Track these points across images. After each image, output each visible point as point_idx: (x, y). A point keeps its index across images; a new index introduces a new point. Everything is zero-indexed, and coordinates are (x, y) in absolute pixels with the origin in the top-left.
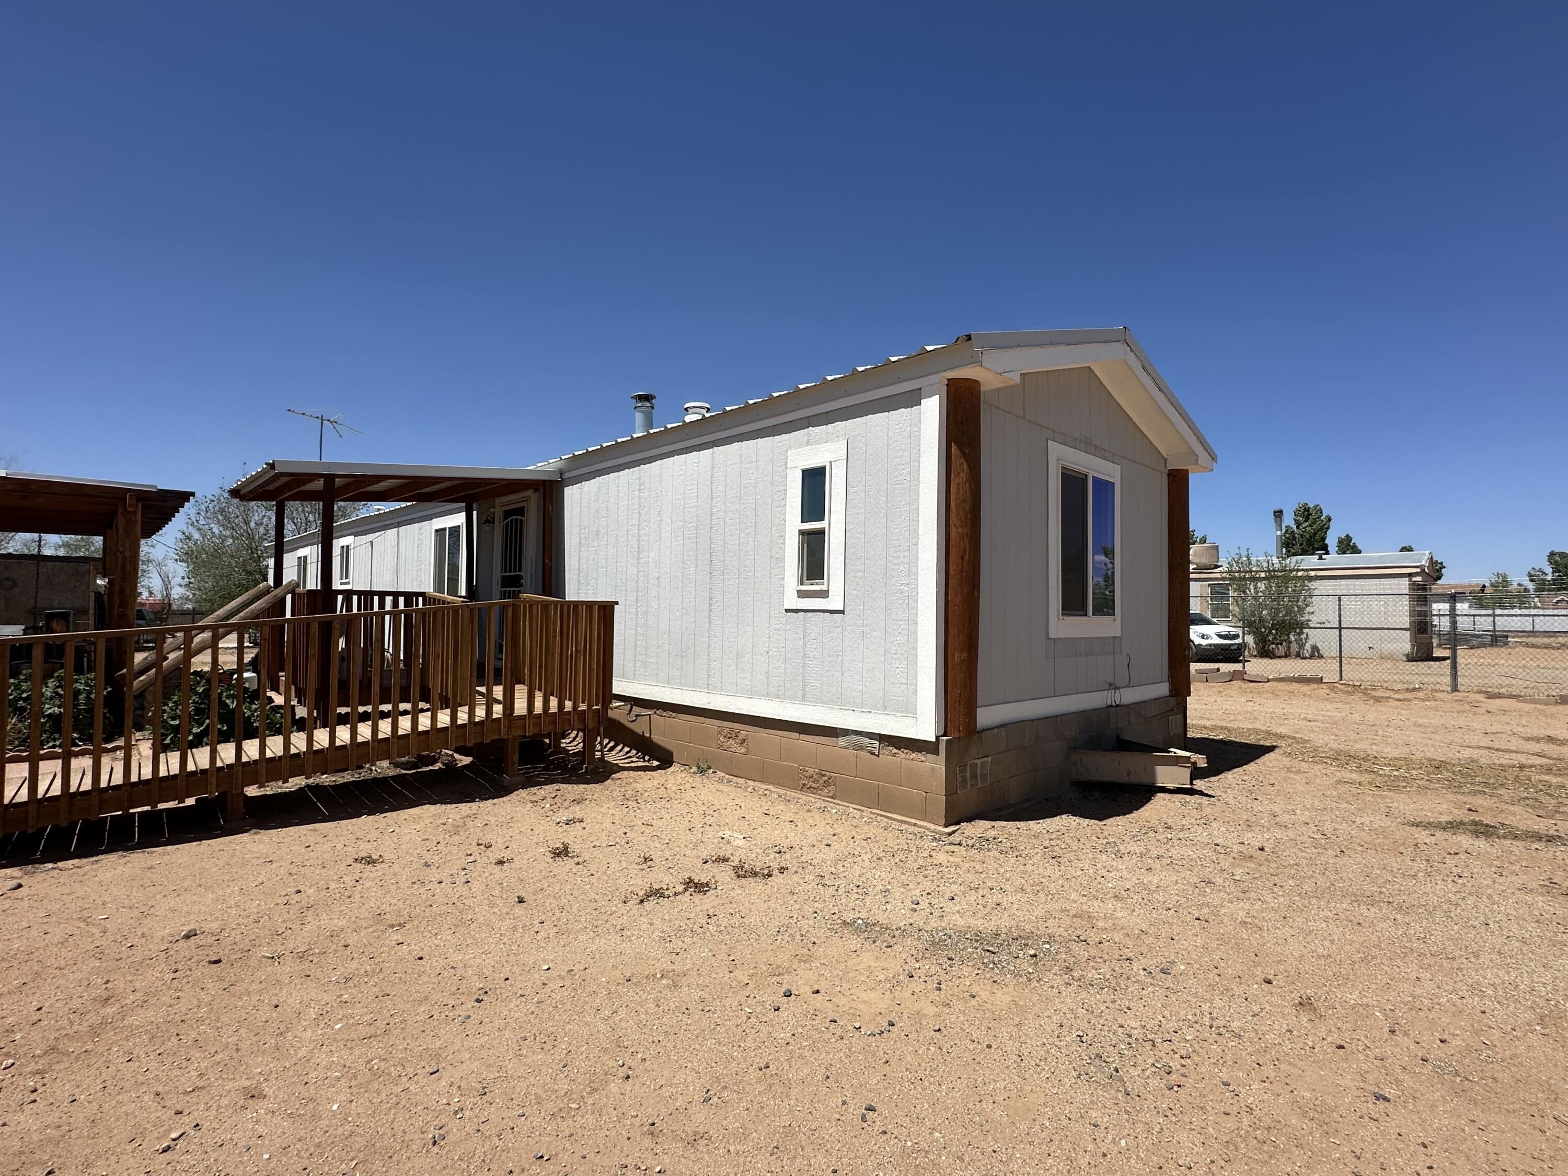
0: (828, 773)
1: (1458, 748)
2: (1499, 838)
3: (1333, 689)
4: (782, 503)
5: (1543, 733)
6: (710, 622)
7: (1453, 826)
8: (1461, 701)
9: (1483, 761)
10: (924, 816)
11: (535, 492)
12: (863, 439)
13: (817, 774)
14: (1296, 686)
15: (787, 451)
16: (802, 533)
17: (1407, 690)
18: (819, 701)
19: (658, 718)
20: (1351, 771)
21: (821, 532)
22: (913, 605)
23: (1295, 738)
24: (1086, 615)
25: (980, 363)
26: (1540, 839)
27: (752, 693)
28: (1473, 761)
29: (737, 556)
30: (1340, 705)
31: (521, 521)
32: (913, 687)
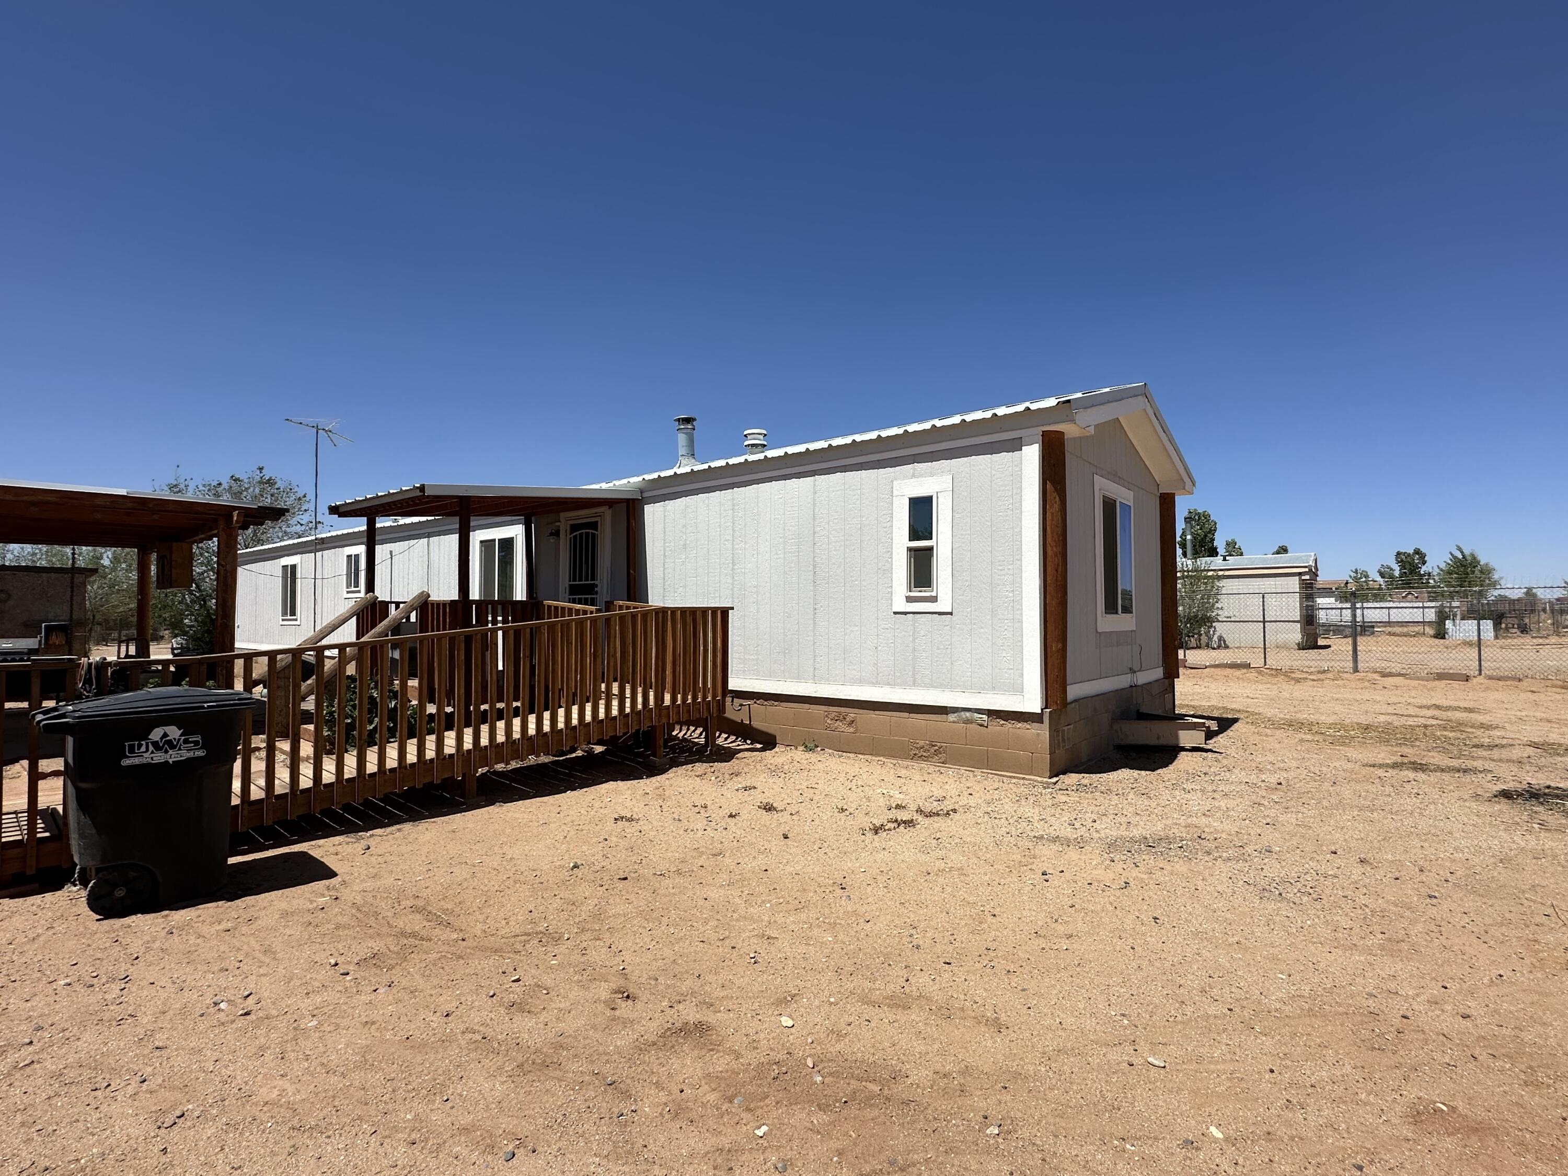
0: (939, 744)
1: (1374, 715)
2: (1431, 771)
3: (1260, 673)
4: (889, 524)
5: (1430, 703)
6: (815, 624)
7: (1395, 766)
8: (1363, 679)
9: (1396, 724)
10: (1030, 769)
11: (610, 508)
12: (968, 475)
13: (927, 745)
14: (1228, 671)
15: (892, 481)
16: (910, 549)
17: (1319, 672)
18: (931, 685)
19: (757, 707)
20: (1305, 733)
21: (930, 549)
22: (1018, 607)
23: (1247, 712)
24: (1117, 613)
25: (1073, 421)
26: (1459, 771)
27: (861, 682)
28: (1389, 723)
29: (842, 567)
30: (1269, 686)
31: (593, 535)
32: (1019, 671)
